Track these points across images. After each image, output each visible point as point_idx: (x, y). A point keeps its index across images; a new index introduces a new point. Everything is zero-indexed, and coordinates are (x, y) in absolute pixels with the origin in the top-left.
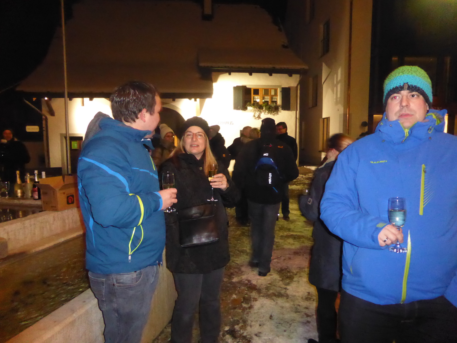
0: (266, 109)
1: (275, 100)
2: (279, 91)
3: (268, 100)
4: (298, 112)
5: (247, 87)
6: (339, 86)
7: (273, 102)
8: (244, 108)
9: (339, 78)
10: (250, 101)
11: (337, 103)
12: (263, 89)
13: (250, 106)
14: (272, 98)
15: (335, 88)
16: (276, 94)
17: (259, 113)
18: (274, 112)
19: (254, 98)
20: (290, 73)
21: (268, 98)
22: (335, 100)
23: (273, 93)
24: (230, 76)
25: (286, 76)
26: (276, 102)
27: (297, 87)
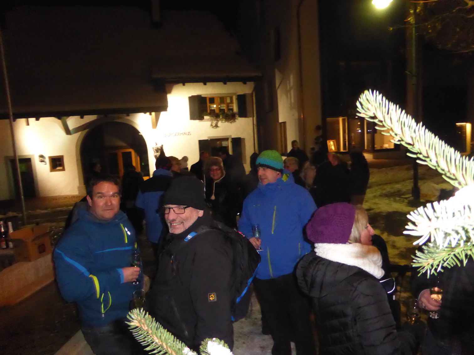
0: (223, 118)
1: (232, 108)
2: (234, 98)
3: (224, 108)
4: (255, 118)
5: (203, 96)
6: (292, 91)
7: (229, 110)
8: (201, 118)
9: (292, 84)
10: (207, 111)
11: (291, 108)
12: (219, 97)
13: (207, 115)
14: (228, 106)
15: (289, 94)
16: (232, 102)
17: (216, 122)
18: (231, 120)
19: (210, 107)
20: (244, 80)
21: (224, 107)
22: (289, 106)
23: (229, 101)
24: (184, 86)
25: (240, 84)
26: (232, 109)
27: (252, 94)
